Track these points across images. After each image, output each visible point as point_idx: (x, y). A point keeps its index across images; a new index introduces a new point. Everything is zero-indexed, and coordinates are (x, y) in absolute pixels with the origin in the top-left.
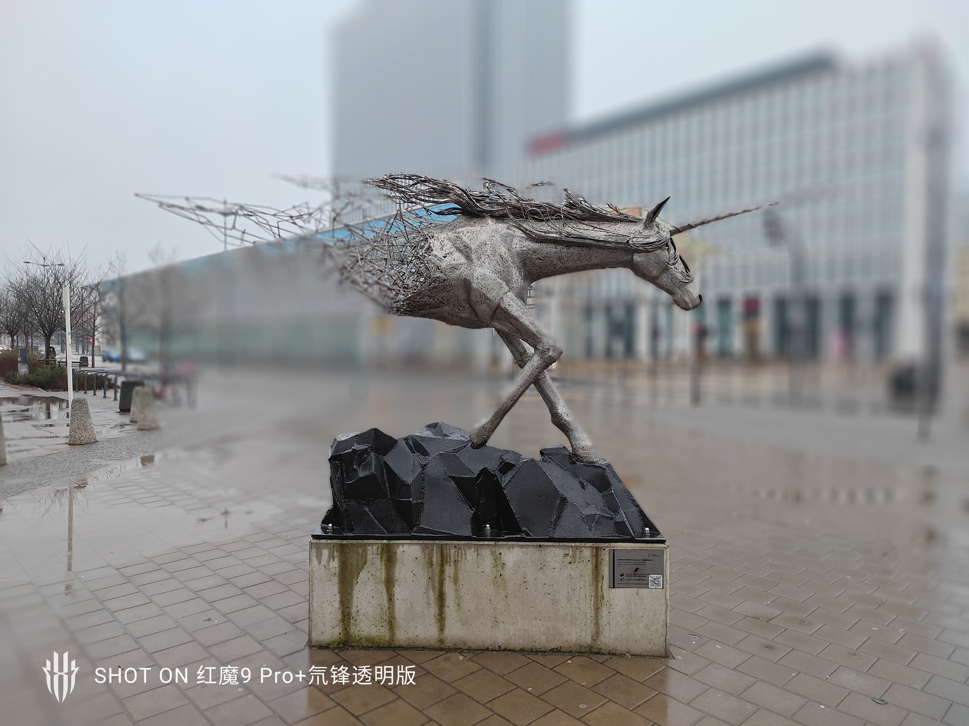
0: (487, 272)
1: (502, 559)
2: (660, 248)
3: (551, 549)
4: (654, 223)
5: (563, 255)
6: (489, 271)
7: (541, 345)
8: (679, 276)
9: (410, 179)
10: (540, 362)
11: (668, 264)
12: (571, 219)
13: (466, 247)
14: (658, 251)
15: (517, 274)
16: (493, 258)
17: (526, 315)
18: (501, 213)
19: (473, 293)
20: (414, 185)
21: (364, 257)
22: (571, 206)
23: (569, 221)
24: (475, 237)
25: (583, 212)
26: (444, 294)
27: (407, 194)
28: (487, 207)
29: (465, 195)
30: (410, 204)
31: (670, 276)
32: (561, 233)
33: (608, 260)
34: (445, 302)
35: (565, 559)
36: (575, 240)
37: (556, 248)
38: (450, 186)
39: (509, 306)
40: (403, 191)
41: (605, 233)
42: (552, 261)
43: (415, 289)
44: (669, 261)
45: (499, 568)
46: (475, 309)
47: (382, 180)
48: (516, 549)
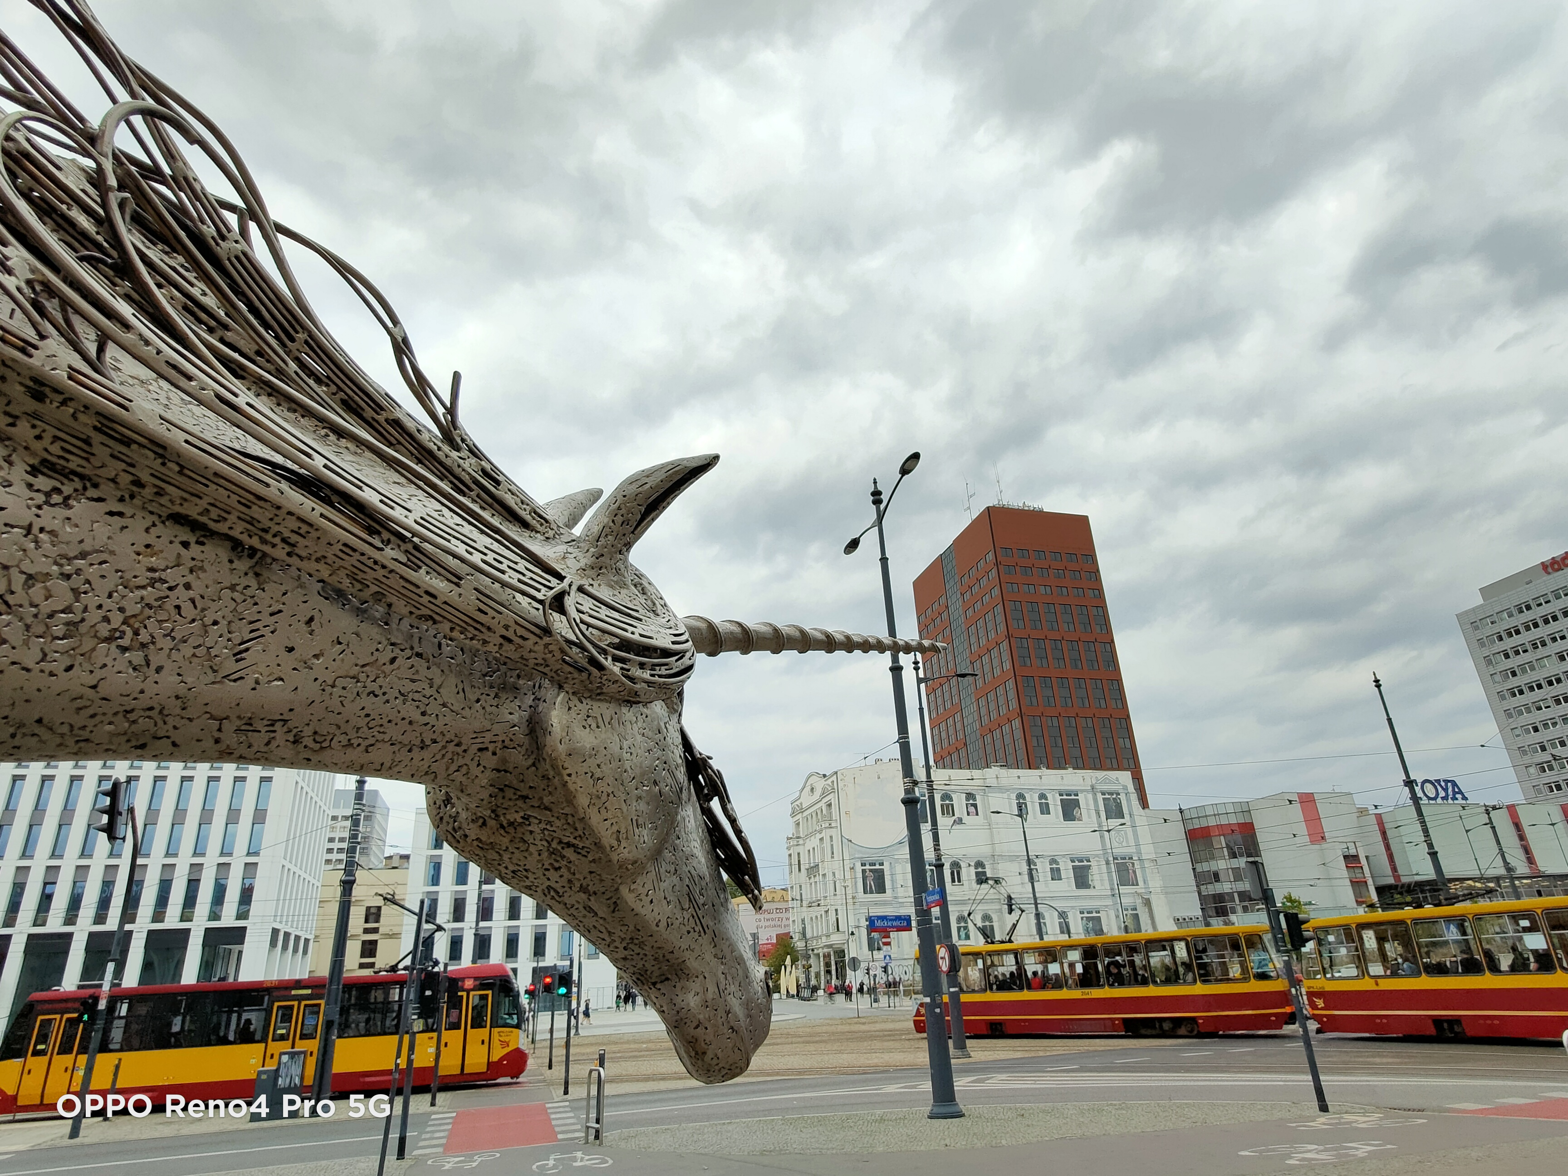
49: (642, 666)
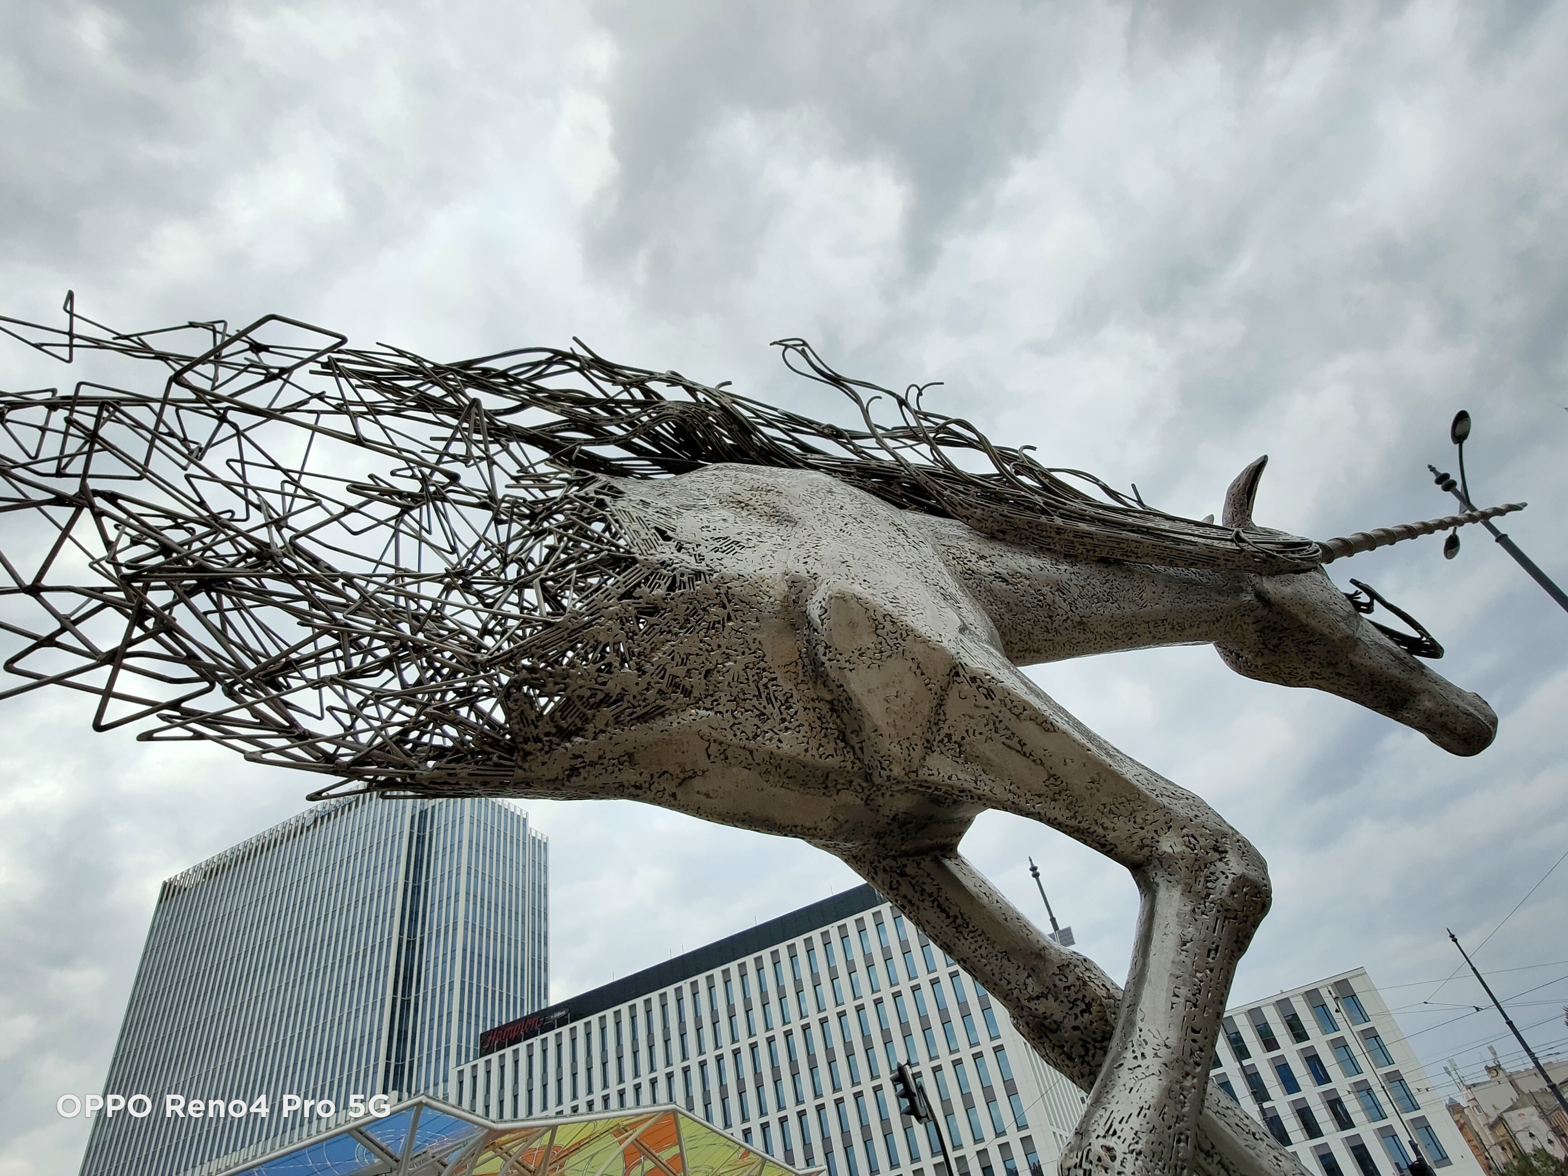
49: (1293, 552)
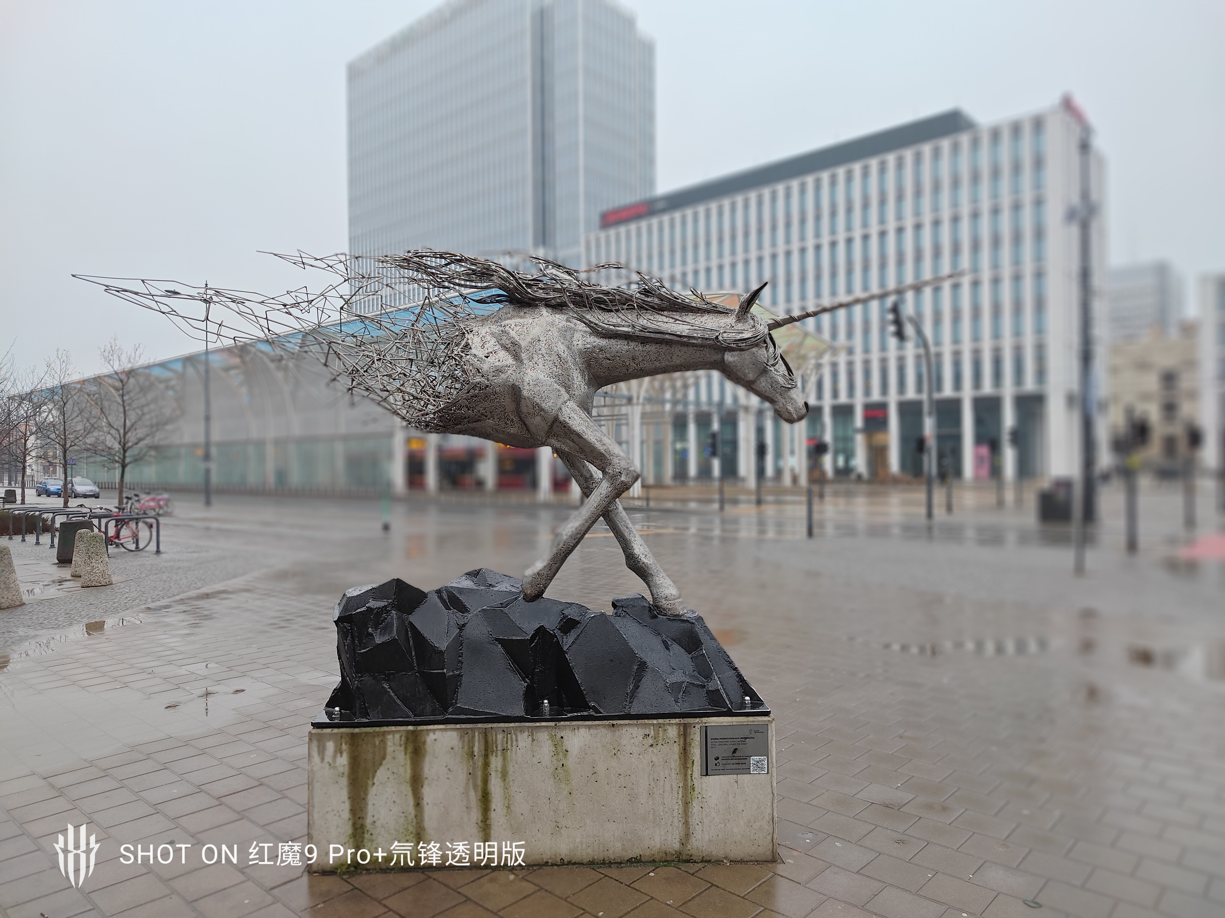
0: (541, 377)
1: (564, 744)
2: (757, 345)
3: (627, 728)
4: (749, 315)
5: (637, 354)
6: (543, 375)
7: (611, 467)
8: (781, 380)
9: (441, 257)
10: (610, 489)
11: (767, 365)
12: (647, 310)
13: (514, 344)
14: (754, 349)
15: (580, 378)
16: (549, 359)
17: (591, 430)
18: (559, 301)
19: (523, 403)
20: (446, 265)
21: (382, 357)
22: (647, 292)
23: (645, 311)
24: (526, 331)
25: (662, 300)
26: (486, 404)
27: (437, 276)
28: (540, 294)
29: (512, 278)
30: (441, 290)
31: (769, 380)
32: (634, 327)
33: (693, 360)
34: (488, 414)
35: (645, 741)
36: (652, 335)
37: (628, 344)
38: (493, 267)
39: (570, 418)
40: (432, 273)
41: (689, 327)
42: (624, 361)
43: (449, 399)
44: (768, 361)
45: (561, 756)
46: (527, 422)
47: (405, 259)
48: (583, 731)
